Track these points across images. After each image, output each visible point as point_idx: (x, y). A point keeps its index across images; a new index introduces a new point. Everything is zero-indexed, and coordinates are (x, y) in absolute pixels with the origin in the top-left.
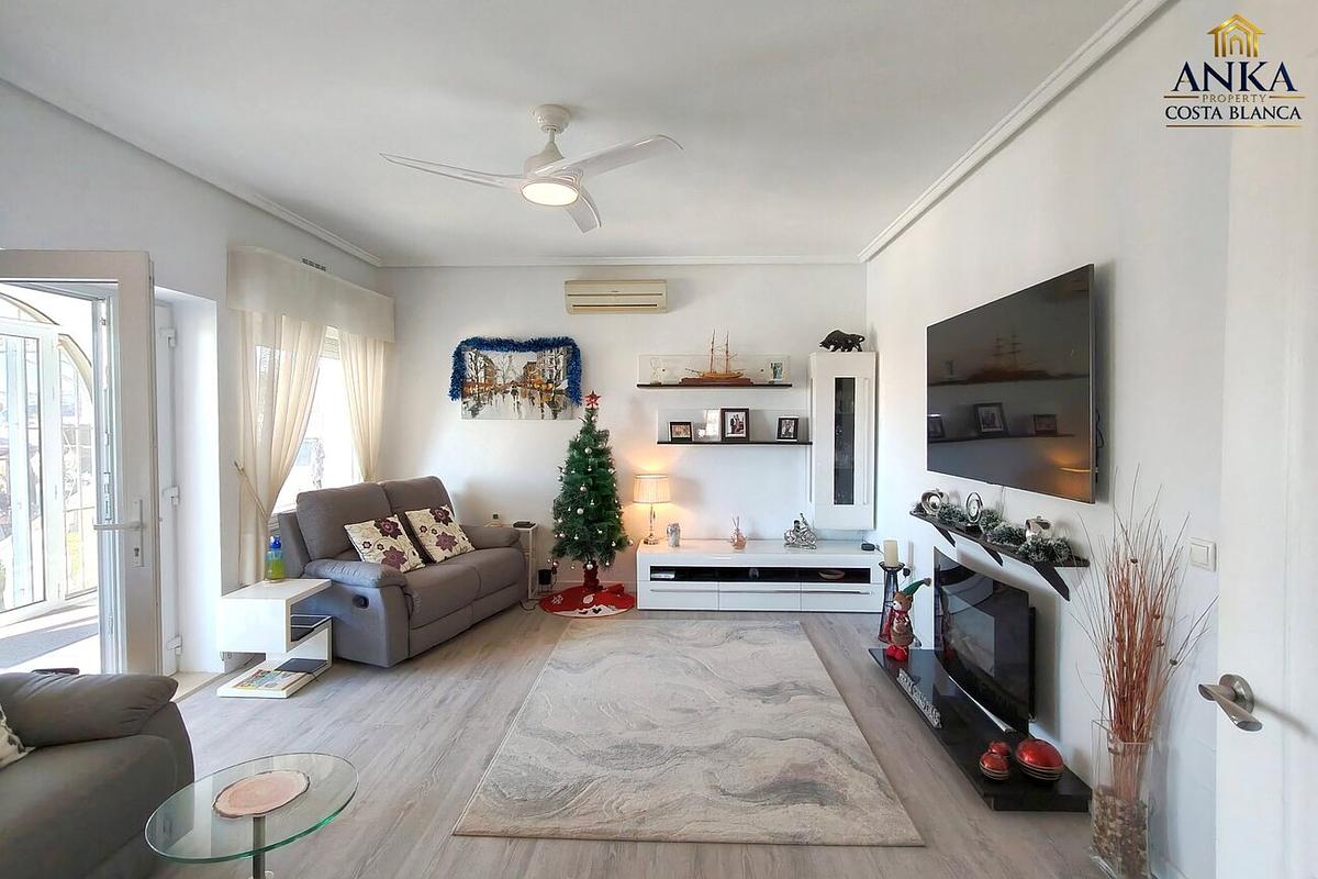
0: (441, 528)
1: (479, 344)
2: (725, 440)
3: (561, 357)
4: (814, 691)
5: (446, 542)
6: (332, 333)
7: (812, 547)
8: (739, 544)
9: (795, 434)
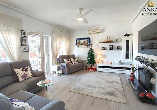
0: (74, 60)
1: (79, 39)
2: (109, 50)
3: (88, 40)
4: (117, 83)
5: (74, 62)
6: (63, 39)
7: (122, 64)
8: (111, 64)
9: (120, 49)
